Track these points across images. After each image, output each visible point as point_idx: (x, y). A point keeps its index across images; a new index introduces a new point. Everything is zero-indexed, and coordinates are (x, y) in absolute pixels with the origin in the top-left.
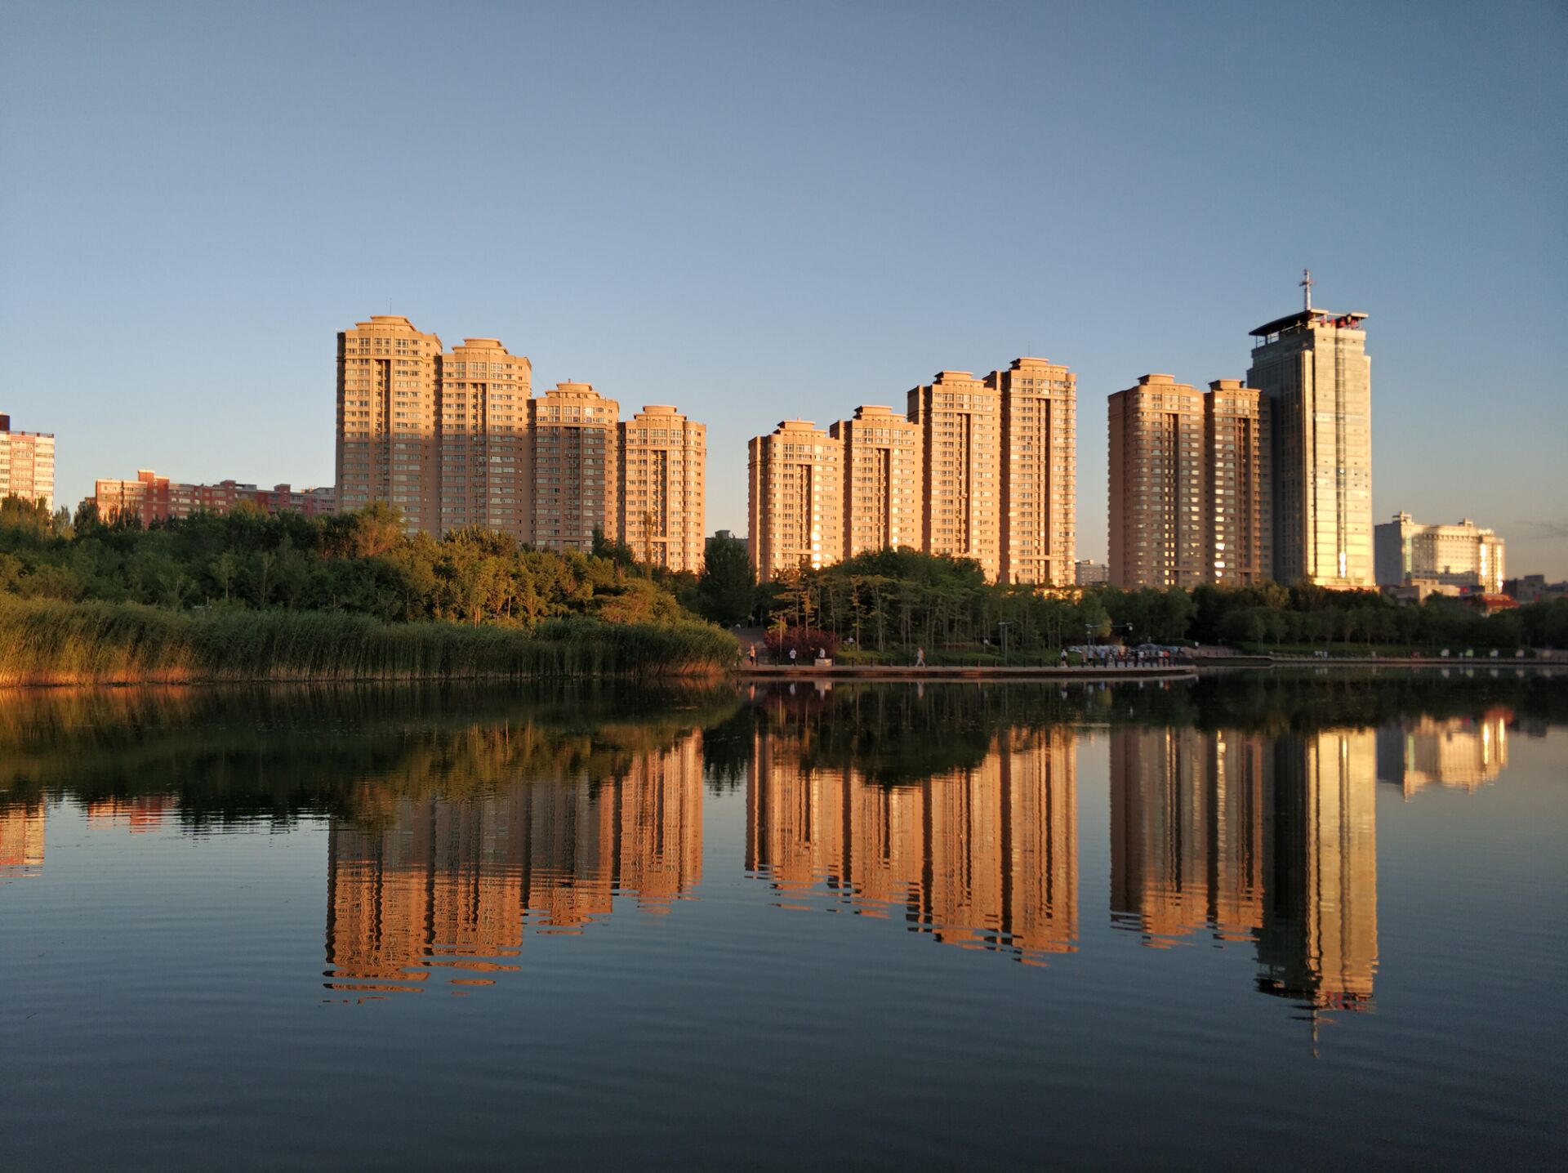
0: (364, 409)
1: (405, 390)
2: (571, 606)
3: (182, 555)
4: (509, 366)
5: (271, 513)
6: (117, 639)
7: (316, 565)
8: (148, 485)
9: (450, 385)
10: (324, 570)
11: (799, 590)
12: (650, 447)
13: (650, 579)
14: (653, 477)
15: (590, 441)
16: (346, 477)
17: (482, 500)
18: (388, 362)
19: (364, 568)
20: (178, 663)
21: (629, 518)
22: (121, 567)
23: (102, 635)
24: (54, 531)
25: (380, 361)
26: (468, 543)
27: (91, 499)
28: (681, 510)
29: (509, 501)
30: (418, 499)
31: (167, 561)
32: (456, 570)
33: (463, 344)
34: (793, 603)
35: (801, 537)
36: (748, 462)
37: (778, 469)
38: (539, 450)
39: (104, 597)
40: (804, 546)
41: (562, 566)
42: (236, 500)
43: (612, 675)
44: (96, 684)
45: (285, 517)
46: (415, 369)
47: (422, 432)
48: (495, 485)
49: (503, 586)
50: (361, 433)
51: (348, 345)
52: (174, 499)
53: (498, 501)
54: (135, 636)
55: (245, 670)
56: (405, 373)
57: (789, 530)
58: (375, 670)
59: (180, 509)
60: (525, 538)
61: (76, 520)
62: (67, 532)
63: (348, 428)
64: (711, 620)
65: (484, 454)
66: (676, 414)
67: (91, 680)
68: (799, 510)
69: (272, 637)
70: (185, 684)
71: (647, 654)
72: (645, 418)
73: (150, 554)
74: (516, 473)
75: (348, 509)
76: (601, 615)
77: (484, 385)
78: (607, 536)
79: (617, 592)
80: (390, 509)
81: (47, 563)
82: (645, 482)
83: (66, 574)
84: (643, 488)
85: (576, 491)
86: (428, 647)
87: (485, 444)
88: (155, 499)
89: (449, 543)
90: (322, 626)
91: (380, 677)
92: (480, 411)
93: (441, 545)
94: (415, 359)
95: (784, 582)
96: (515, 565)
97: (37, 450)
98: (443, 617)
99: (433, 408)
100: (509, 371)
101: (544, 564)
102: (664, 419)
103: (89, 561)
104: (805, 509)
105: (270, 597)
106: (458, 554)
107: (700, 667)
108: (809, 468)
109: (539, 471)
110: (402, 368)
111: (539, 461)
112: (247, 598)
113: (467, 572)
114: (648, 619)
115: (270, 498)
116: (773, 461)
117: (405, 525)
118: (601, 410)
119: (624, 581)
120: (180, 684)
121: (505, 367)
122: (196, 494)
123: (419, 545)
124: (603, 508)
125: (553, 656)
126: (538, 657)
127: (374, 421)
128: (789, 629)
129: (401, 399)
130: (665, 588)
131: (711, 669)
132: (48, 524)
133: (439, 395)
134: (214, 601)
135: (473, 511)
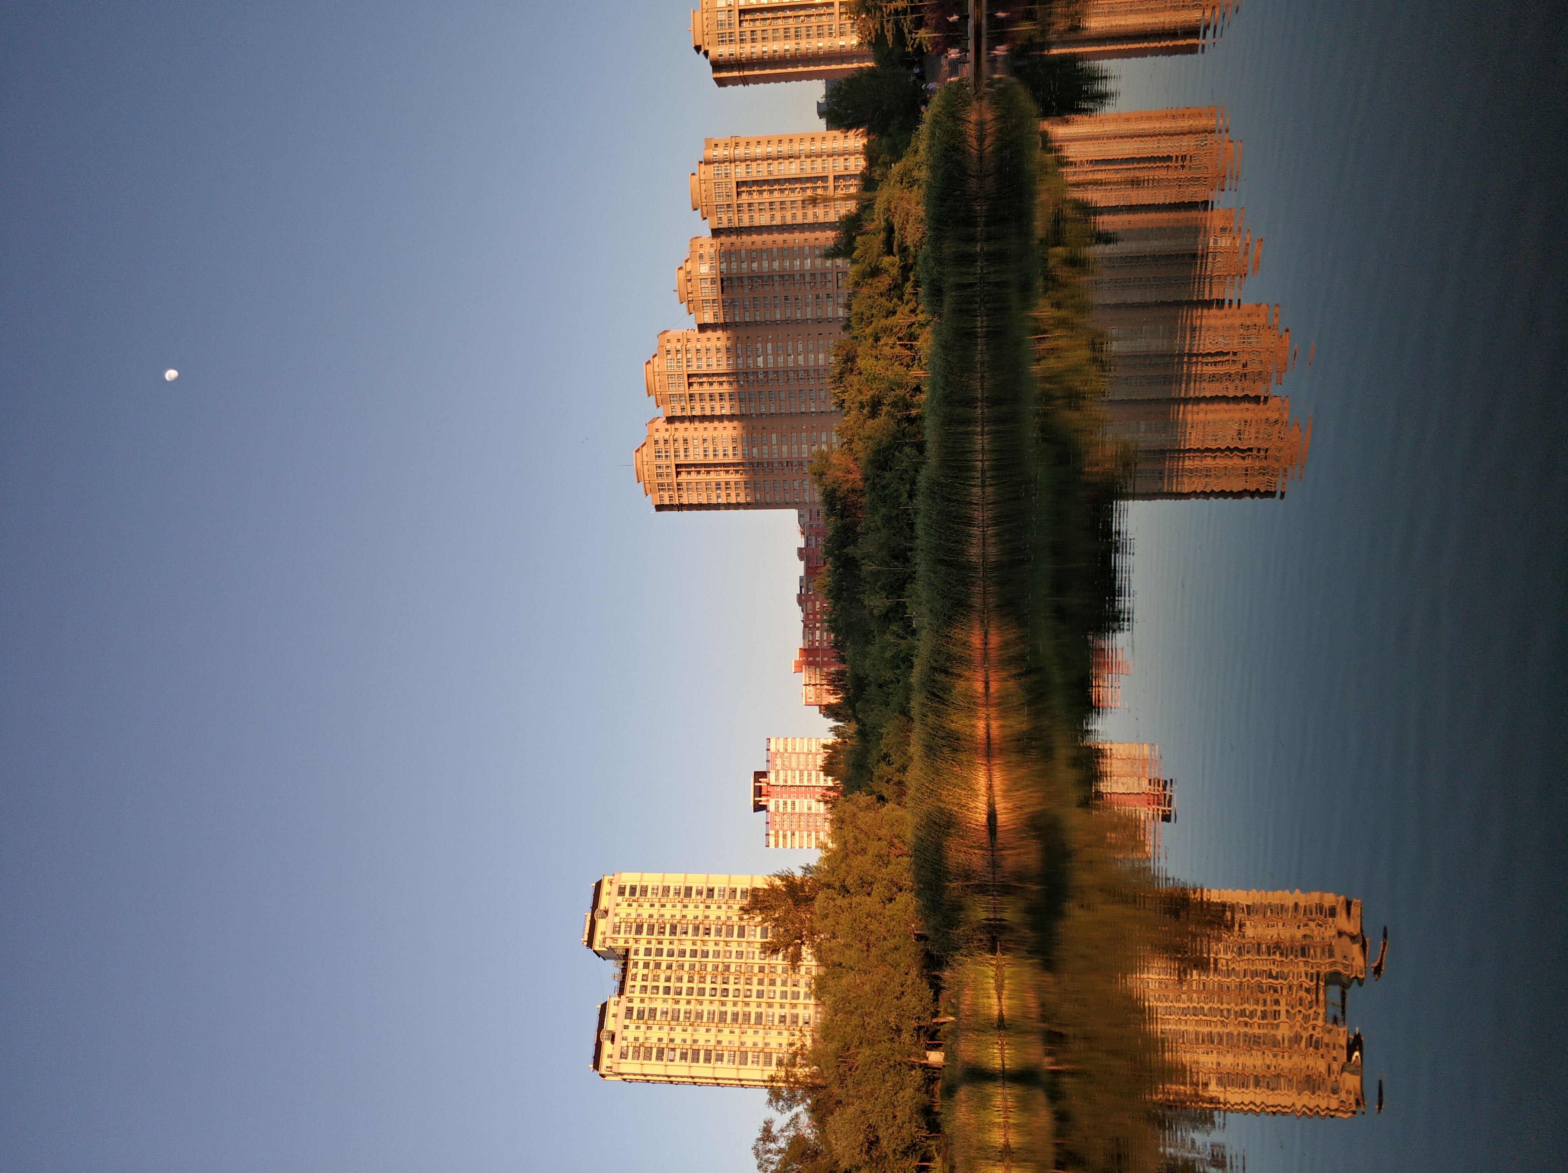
0: (723, 485)
1: (702, 450)
2: (906, 279)
3: (867, 637)
4: (668, 352)
5: (825, 564)
6: (946, 689)
7: (872, 525)
8: (805, 665)
9: (692, 408)
10: (876, 518)
11: (882, 17)
12: (735, 201)
13: (877, 193)
14: (766, 195)
15: (734, 266)
16: (788, 500)
17: (801, 373)
18: (677, 466)
19: (874, 483)
20: (966, 639)
21: (810, 219)
22: (881, 686)
23: (943, 701)
24: (849, 737)
25: (678, 473)
26: (845, 387)
27: (820, 710)
28: (798, 161)
29: (800, 347)
30: (804, 434)
31: (874, 649)
32: (872, 397)
33: (653, 397)
34: (897, 23)
35: (821, 15)
36: (741, 86)
37: (748, 50)
38: (747, 319)
39: (908, 699)
40: (829, 11)
41: (865, 291)
42: (813, 594)
43: (980, 230)
44: (986, 705)
45: (829, 553)
46: (681, 441)
47: (740, 433)
48: (786, 361)
49: (887, 350)
50: (745, 488)
51: (667, 502)
52: (817, 643)
53: (801, 358)
54: (943, 676)
55: (973, 583)
56: (686, 450)
57: (814, 31)
58: (973, 469)
59: (825, 639)
60: (837, 328)
61: (840, 721)
62: (851, 728)
63: (742, 500)
64: (918, 120)
65: (756, 373)
66: (697, 173)
67: (984, 709)
68: (791, 20)
69: (941, 562)
70: (986, 633)
71: (957, 193)
72: (704, 208)
73: (868, 663)
74: (772, 341)
75: (818, 497)
76: (915, 246)
77: (689, 376)
78: (831, 243)
79: (890, 230)
80: (815, 461)
81: (879, 744)
82: (771, 203)
83: (889, 730)
84: (777, 206)
85: (786, 278)
86: (949, 421)
87: (747, 373)
88: (818, 659)
89: (846, 405)
90: (930, 518)
91: (980, 464)
92: (715, 379)
93: (848, 412)
94: (672, 442)
95: (873, 35)
96: (865, 338)
97: (782, 750)
98: (919, 408)
99: (716, 424)
100: (673, 352)
101: (863, 309)
102: (703, 186)
103: (876, 711)
104: (789, 13)
105: (904, 563)
106: (856, 396)
107: (971, 130)
108: (742, 12)
109: (768, 317)
110: (682, 453)
111: (758, 319)
112: (905, 583)
113: (874, 386)
114: (917, 193)
115: (810, 565)
116: (738, 56)
117: (830, 446)
118: (701, 256)
119: (877, 222)
120: (986, 637)
121: (669, 357)
122: (811, 626)
123: (850, 433)
124: (801, 249)
125: (960, 296)
126: (961, 311)
127: (733, 477)
128: (926, 25)
129: (711, 453)
130: (884, 176)
131: (973, 117)
132: (846, 742)
133: (703, 418)
134: (908, 611)
135: (812, 382)
